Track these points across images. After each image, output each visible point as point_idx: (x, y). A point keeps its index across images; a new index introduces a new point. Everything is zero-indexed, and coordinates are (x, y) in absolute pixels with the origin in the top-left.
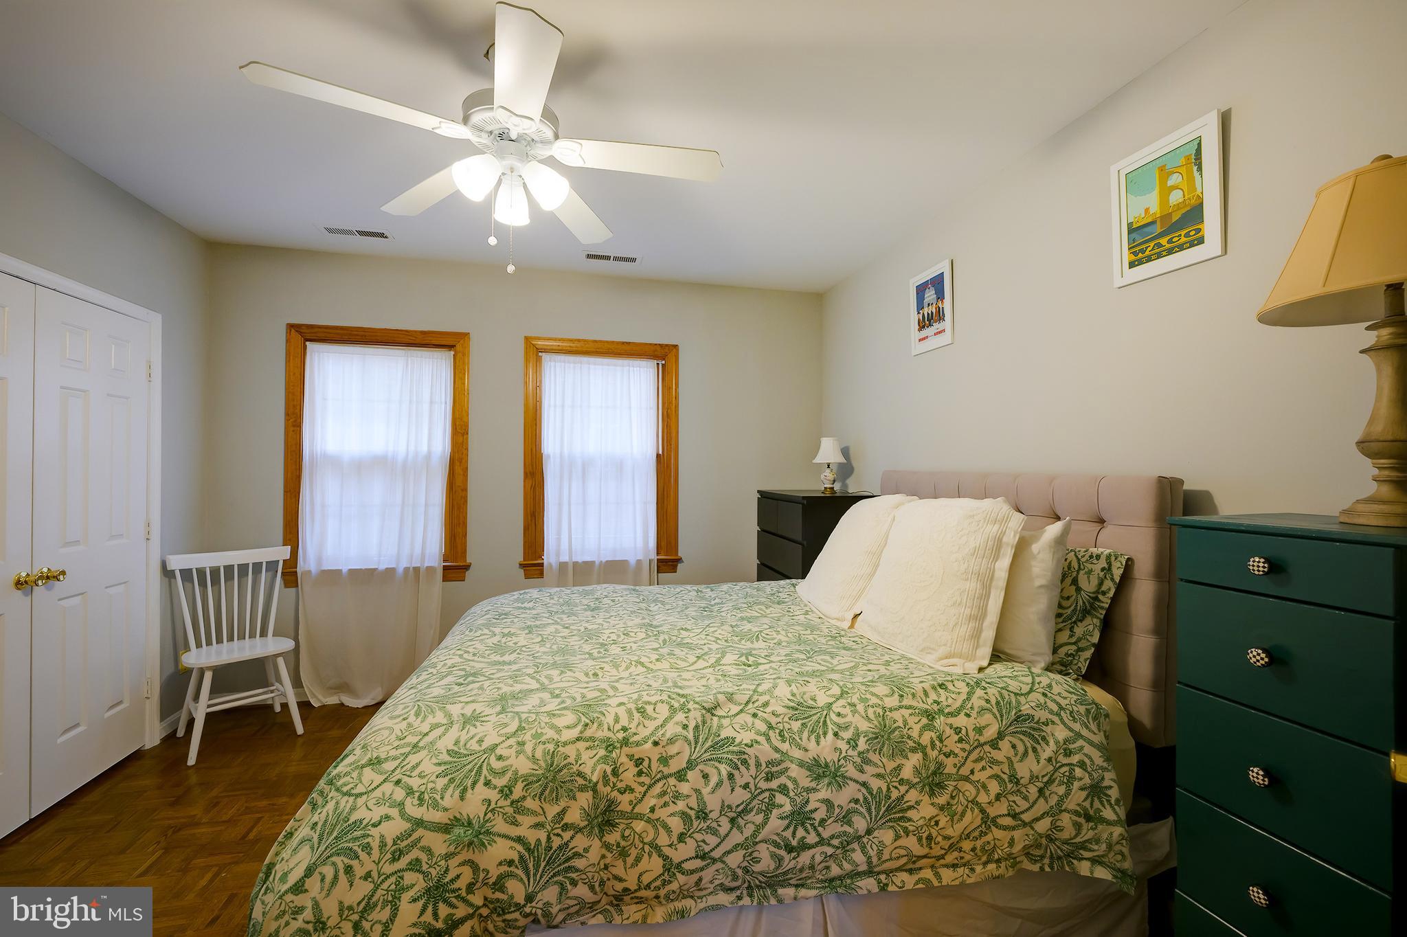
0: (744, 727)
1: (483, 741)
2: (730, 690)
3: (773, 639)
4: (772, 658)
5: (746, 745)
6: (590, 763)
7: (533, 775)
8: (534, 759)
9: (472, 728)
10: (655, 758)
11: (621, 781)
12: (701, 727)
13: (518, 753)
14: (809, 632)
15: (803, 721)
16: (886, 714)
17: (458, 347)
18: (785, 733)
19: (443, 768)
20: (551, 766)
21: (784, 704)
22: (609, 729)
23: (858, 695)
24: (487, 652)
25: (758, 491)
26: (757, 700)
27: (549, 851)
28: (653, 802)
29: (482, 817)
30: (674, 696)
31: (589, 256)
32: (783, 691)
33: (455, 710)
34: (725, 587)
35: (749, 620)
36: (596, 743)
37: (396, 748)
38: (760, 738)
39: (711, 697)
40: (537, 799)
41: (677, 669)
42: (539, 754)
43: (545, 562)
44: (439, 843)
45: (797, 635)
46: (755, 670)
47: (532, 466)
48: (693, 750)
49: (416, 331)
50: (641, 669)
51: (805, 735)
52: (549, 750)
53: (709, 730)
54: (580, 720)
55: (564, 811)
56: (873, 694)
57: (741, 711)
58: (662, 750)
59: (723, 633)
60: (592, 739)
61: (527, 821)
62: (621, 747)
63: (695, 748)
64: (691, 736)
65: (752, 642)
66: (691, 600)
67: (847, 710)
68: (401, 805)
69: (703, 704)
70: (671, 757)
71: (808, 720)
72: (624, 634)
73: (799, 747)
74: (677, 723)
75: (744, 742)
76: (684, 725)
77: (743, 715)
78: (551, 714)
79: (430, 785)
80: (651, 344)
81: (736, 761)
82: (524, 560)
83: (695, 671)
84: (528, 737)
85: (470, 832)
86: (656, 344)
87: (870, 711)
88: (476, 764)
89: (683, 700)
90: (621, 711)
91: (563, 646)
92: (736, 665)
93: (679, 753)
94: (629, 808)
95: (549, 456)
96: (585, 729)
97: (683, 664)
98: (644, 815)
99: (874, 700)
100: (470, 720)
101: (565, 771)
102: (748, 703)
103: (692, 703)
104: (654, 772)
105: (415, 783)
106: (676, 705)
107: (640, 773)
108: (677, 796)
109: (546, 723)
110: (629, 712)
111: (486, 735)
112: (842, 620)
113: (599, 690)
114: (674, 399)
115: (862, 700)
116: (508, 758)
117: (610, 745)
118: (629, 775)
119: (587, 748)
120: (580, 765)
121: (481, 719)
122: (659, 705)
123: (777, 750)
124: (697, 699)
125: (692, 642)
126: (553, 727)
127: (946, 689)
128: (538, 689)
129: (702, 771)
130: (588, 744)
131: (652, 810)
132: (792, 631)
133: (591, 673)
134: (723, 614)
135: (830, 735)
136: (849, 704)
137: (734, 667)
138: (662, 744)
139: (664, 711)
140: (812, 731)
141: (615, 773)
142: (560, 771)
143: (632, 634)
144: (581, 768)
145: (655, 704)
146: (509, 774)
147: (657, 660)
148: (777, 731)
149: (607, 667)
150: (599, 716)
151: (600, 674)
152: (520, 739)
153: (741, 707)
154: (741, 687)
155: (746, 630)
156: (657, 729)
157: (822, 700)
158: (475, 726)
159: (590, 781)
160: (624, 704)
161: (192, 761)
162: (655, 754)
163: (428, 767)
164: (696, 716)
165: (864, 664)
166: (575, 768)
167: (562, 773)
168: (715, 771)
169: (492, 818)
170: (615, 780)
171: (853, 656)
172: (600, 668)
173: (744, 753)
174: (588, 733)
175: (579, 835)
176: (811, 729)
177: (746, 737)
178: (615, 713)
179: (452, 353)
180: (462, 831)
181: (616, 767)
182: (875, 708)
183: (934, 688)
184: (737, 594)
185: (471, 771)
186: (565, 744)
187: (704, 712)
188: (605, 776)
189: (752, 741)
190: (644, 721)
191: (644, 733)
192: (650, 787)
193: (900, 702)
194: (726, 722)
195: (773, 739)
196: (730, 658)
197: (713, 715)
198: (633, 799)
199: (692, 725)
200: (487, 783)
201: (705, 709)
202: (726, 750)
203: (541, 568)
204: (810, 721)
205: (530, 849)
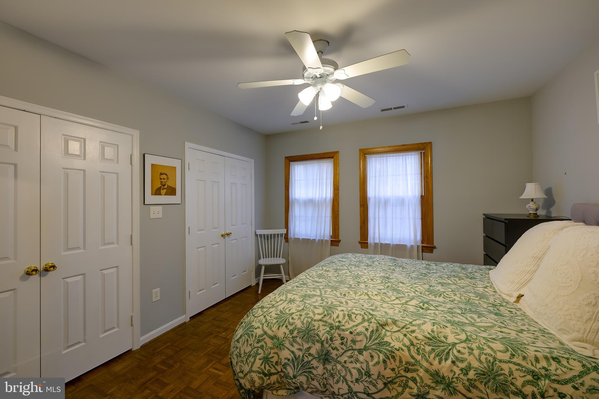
0: (398, 339)
1: (290, 310)
2: (396, 318)
3: (450, 298)
4: (439, 308)
5: (395, 349)
6: (323, 332)
7: (301, 329)
8: (303, 323)
9: (290, 304)
10: (350, 339)
11: (334, 344)
12: (375, 332)
13: (299, 318)
14: (478, 298)
15: (434, 348)
16: (496, 362)
17: (335, 157)
18: (420, 350)
19: (277, 316)
20: (308, 328)
21: (424, 335)
22: (333, 320)
23: (477, 344)
24: (315, 276)
25: (484, 214)
26: (409, 328)
27: (303, 361)
28: (346, 359)
29: (282, 338)
30: (367, 314)
31: (382, 110)
32: (428, 328)
33: (289, 296)
34: (444, 265)
35: (442, 284)
36: (327, 324)
37: (269, 304)
38: (404, 348)
39: (384, 319)
40: (301, 339)
41: (384, 301)
42: (305, 322)
43: (369, 242)
44: (269, 343)
45: (468, 299)
46: (425, 312)
47: (363, 201)
48: (368, 342)
49: (321, 153)
50: (366, 297)
51: (432, 356)
52: (309, 321)
53: (379, 335)
54: (324, 313)
55: (309, 348)
56: (489, 347)
57: (399, 331)
58: (354, 337)
59: (421, 288)
60: (326, 322)
61: (297, 346)
62: (336, 329)
63: (369, 341)
64: (368, 335)
65: (435, 297)
66: (420, 269)
67: (466, 351)
68: (263, 324)
69: (379, 322)
70: (357, 341)
71: (437, 348)
72: (371, 280)
73: (427, 361)
74: (363, 327)
75: (395, 347)
76: (367, 329)
77: (399, 333)
78: (315, 307)
79: (272, 321)
80: (417, 144)
81: (389, 355)
82: (360, 240)
83: (391, 304)
84: (304, 314)
85: (278, 342)
86: (419, 144)
87: (483, 358)
88: (285, 318)
89: (370, 316)
90: (341, 314)
91: (343, 280)
92: (416, 306)
93: (361, 341)
94: (335, 357)
95: (370, 198)
96: (324, 317)
97: (387, 299)
98: (342, 363)
99: (489, 351)
100: (292, 301)
101: (312, 331)
102: (403, 328)
103: (374, 319)
104: (348, 345)
105: (268, 318)
106: (366, 318)
107: (342, 344)
108: (357, 361)
109: (312, 310)
110: (344, 315)
111: (292, 308)
112: (510, 296)
113: (340, 302)
114: (430, 168)
115: (479, 348)
116: (295, 319)
117: (332, 327)
118: (337, 343)
119: (323, 325)
120: (318, 331)
121: (294, 302)
122: (358, 316)
123: (413, 357)
124: (377, 318)
125: (402, 289)
126: (313, 312)
127: (559, 362)
128: (318, 295)
129: (370, 353)
130: (324, 323)
131: (345, 362)
132: (466, 295)
133: (343, 294)
134: (431, 279)
135: (449, 362)
136: (469, 347)
137: (414, 307)
138: (354, 334)
139: (359, 319)
140: (438, 355)
141: (331, 339)
142: (311, 331)
143: (375, 280)
144: (318, 333)
145: (357, 315)
146: (294, 326)
147: (376, 295)
148: (416, 348)
149: (351, 293)
150: (331, 313)
151: (347, 295)
152: (301, 313)
153: (399, 329)
154: (404, 319)
155: (436, 290)
156: (353, 326)
157: (451, 339)
158: (291, 304)
159: (321, 339)
160: (344, 311)
161: (259, 292)
162: (350, 337)
163: (273, 315)
164: (373, 326)
165: (500, 327)
166: (316, 332)
167: (311, 332)
168: (377, 355)
169: (285, 340)
170: (331, 343)
171: (497, 320)
172: (348, 293)
173: (394, 352)
174: (325, 319)
175: (314, 360)
176: (437, 354)
177: (397, 345)
178: (339, 313)
179: (333, 160)
180: (276, 341)
181: (332, 337)
182: (487, 356)
183: (546, 358)
184: (448, 269)
185: (283, 320)
186: (315, 321)
187: (378, 325)
188: (327, 339)
189: (399, 348)
190: (349, 321)
191: (348, 326)
192: (346, 351)
193: (510, 358)
194: (388, 334)
195: (412, 351)
196: (414, 302)
197: (383, 328)
198: (338, 354)
199: (370, 329)
200: (286, 327)
201: (379, 323)
202: (385, 347)
203: (367, 244)
204: (438, 349)
205: (296, 358)
